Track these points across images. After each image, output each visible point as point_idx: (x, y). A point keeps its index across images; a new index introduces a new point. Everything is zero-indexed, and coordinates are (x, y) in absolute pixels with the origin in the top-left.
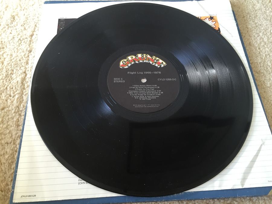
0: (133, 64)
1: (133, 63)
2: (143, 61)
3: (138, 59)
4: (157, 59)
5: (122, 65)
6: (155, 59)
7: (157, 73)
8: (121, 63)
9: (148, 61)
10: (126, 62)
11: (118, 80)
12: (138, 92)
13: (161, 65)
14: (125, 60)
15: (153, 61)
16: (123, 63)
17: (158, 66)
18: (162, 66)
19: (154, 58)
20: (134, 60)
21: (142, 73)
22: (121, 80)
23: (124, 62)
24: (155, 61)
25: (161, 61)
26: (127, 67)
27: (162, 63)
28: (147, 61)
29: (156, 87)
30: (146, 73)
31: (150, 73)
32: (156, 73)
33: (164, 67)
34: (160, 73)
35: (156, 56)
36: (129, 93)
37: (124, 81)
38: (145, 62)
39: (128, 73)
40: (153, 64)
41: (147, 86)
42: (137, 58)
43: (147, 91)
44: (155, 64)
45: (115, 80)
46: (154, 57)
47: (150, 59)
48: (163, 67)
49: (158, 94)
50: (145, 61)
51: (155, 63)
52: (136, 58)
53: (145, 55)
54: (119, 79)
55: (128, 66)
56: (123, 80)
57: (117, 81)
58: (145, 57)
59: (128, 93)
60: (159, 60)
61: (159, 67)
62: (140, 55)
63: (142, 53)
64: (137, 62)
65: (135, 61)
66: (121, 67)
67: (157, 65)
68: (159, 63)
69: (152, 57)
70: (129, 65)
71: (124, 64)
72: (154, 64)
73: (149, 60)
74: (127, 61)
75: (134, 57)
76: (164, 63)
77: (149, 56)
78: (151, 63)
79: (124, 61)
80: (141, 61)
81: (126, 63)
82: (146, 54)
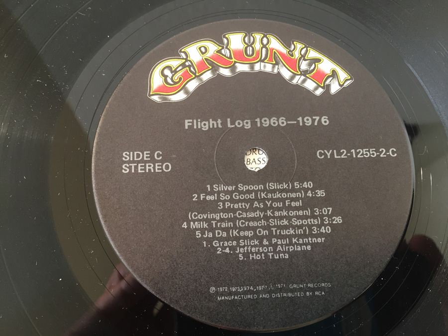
0: (210, 81)
1: (207, 76)
2: (252, 67)
3: (231, 58)
4: (313, 54)
5: (161, 89)
6: (303, 57)
7: (313, 120)
8: (156, 80)
9: (274, 65)
10: (174, 72)
11: (142, 161)
12: (229, 220)
13: (329, 86)
14: (174, 63)
15: (293, 64)
16: (166, 77)
17: (316, 89)
18: (335, 88)
19: (297, 55)
20: (211, 64)
21: (248, 126)
22: (153, 161)
23: (167, 72)
24: (304, 66)
25: (327, 65)
26: (180, 96)
27: (334, 74)
28: (268, 68)
29: (310, 194)
30: (266, 122)
31: (283, 122)
32: (309, 122)
33: (343, 91)
34: (325, 121)
35: (309, 44)
36: (189, 224)
37: (167, 167)
38: (261, 73)
39: (187, 123)
40: (294, 82)
41: (272, 186)
42: (226, 52)
43: (269, 213)
44: (304, 81)
45: (129, 162)
46: (299, 46)
47: (282, 55)
48: (339, 93)
49: (319, 226)
50: (257, 67)
51: (304, 73)
52: (219, 52)
53: (258, 36)
54: (146, 155)
55: (187, 92)
56: (162, 162)
57: (136, 167)
58: (258, 46)
59: (185, 225)
60: (319, 60)
61: (319, 92)
62: (236, 41)
63: (248, 31)
64: (225, 72)
65: (215, 69)
66: (156, 98)
67: (310, 85)
68: (319, 77)
69: (287, 44)
70: (192, 85)
71: (169, 81)
72: (298, 80)
73: (277, 63)
74: (183, 65)
75: (212, 48)
76: (343, 75)
77: (275, 44)
78: (286, 74)
79: (169, 67)
80: (242, 68)
81: (176, 78)
82: (266, 31)
